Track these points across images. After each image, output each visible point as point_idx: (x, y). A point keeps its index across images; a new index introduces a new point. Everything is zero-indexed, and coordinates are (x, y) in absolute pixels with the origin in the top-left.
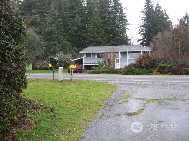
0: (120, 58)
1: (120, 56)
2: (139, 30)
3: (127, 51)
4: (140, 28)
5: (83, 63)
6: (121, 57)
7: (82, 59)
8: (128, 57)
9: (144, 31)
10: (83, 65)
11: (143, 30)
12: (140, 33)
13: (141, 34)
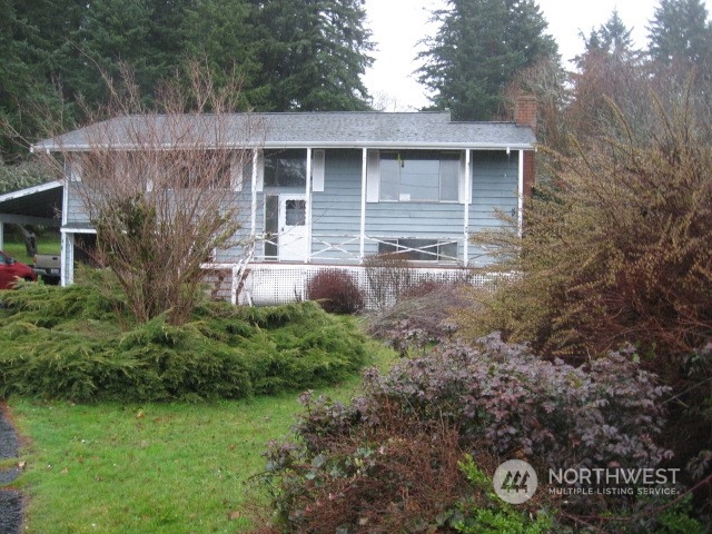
0: (314, 194)
1: (315, 178)
2: (423, 69)
3: (365, 143)
4: (426, 58)
5: (64, 222)
6: (319, 186)
7: (59, 191)
8: (371, 186)
9: (441, 74)
10: (64, 237)
11: (438, 66)
12: (428, 81)
13: (429, 84)
